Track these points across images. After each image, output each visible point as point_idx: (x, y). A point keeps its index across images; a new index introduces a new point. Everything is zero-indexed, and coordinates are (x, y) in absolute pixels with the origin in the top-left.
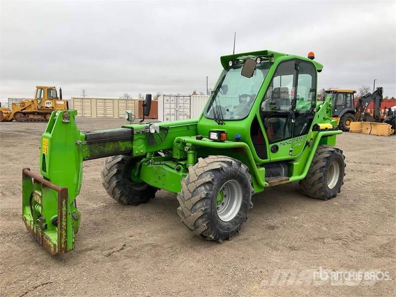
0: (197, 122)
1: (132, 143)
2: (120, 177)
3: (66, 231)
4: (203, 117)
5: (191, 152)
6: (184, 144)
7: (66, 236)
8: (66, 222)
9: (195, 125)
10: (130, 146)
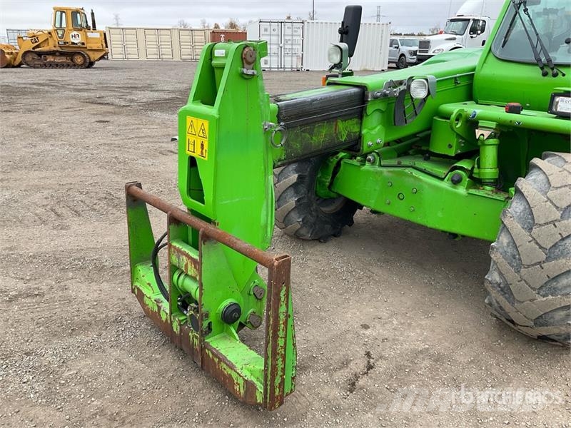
0: (474, 69)
1: (361, 124)
2: (303, 189)
3: (284, 357)
4: (491, 54)
5: (492, 141)
6: (472, 123)
7: (283, 370)
8: (285, 337)
9: (470, 77)
10: (356, 129)
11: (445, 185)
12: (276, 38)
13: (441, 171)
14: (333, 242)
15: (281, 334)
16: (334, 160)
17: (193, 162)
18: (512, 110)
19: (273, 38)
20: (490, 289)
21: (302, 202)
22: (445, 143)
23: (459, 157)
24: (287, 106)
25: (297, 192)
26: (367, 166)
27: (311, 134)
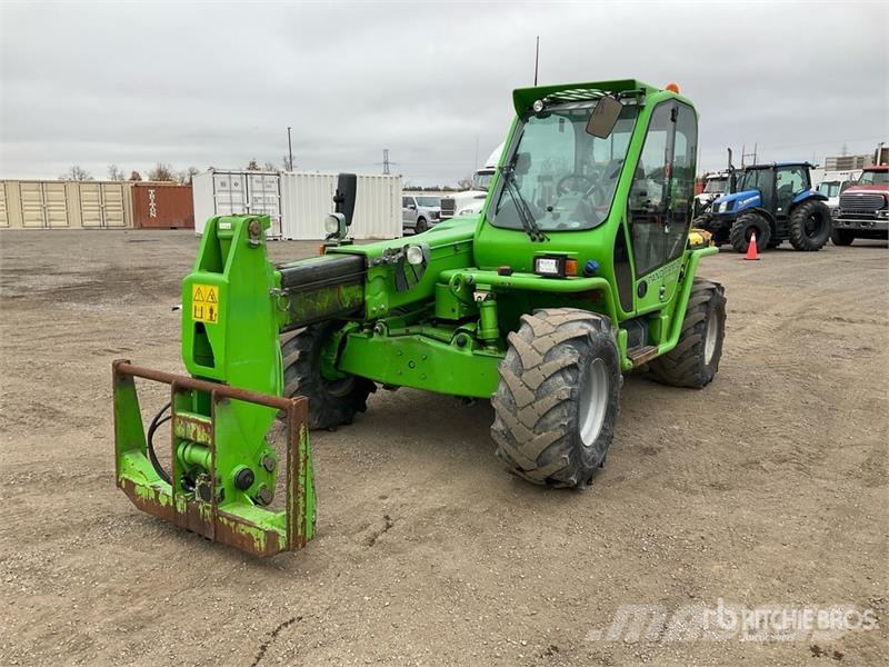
0: (472, 237)
1: (364, 290)
2: (306, 367)
3: (305, 496)
4: (487, 223)
5: (489, 303)
6: (471, 287)
7: (305, 509)
8: (305, 476)
9: (469, 243)
10: (359, 295)
11: (452, 348)
12: (239, 195)
13: (446, 335)
14: (346, 429)
15: (301, 472)
16: (339, 335)
17: (200, 328)
18: (502, 273)
19: (234, 195)
20: (496, 438)
21: (305, 382)
22: (449, 309)
23: (462, 321)
24: (290, 273)
25: (299, 372)
26: (376, 337)
27: (315, 300)
